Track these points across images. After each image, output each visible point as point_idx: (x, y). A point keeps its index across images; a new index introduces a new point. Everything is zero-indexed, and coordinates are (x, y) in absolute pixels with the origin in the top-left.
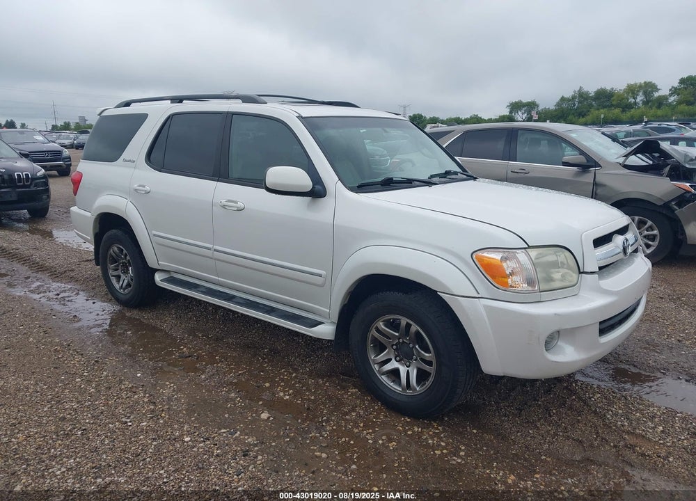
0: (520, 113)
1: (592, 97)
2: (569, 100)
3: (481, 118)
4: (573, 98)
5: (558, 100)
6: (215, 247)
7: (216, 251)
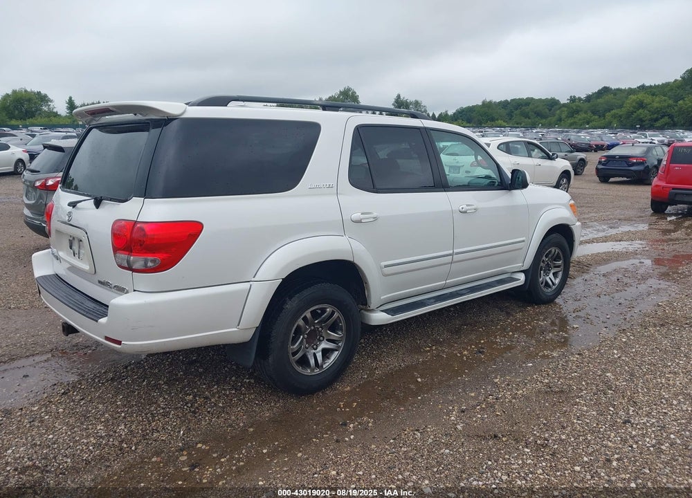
6: (456, 251)
7: (457, 254)
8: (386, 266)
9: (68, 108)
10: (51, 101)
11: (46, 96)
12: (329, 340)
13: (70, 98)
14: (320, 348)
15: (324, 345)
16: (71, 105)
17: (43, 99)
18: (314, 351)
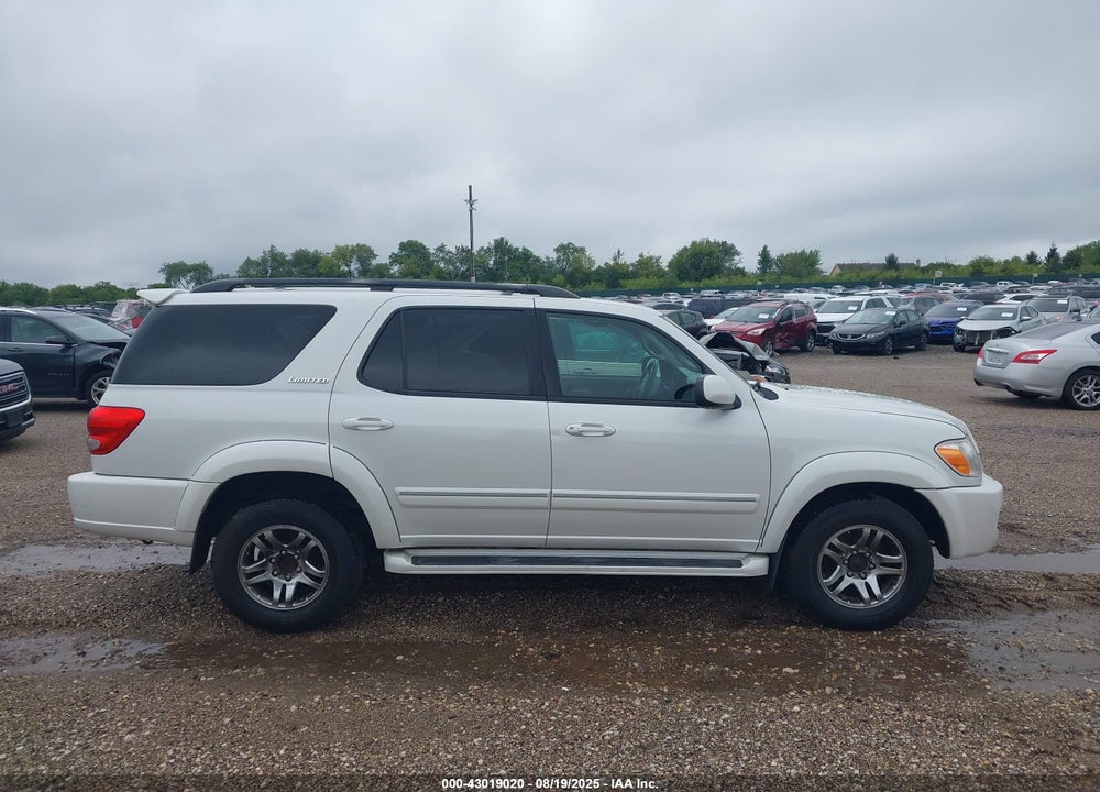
0: (183, 281)
1: (289, 261)
2: (258, 264)
3: (115, 287)
4: (264, 261)
5: (241, 263)
6: (554, 491)
7: (557, 496)
8: (402, 494)
9: (760, 262)
10: (738, 254)
11: (733, 247)
12: (307, 574)
13: (765, 248)
14: (294, 581)
15: (301, 578)
16: (765, 257)
17: (728, 251)
18: (284, 582)
